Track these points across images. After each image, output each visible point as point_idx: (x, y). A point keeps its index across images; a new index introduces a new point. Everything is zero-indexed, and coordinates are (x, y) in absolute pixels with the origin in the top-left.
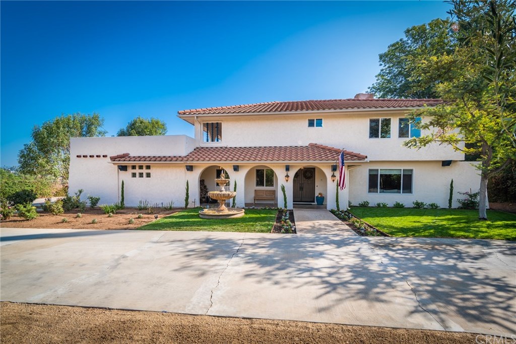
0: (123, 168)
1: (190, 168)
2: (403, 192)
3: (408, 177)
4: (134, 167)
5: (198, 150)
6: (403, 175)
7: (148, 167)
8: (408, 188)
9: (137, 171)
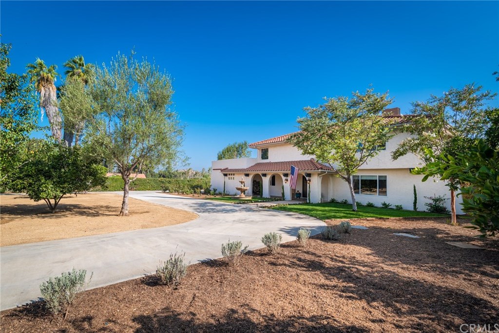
0: (225, 175)
1: (247, 175)
2: (379, 195)
3: (383, 183)
4: (229, 175)
5: (258, 165)
6: (379, 180)
7: (234, 175)
8: (384, 192)
9: (230, 176)
